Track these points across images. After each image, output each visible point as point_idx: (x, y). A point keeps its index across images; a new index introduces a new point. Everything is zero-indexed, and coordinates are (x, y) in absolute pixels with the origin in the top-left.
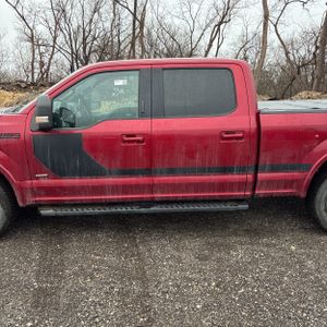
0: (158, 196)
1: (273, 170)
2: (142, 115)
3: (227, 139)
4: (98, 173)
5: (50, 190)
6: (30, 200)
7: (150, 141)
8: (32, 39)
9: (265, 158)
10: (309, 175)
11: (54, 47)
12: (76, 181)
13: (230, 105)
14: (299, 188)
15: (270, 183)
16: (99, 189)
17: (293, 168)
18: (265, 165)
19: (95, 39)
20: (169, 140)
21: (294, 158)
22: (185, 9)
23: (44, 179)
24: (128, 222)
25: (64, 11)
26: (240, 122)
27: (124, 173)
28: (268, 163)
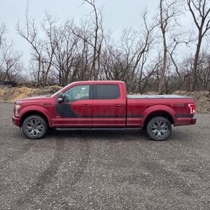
0: (94, 125)
1: (132, 117)
2: (90, 99)
3: (117, 107)
4: (75, 117)
5: (60, 122)
6: (53, 125)
7: (92, 107)
8: (39, 59)
9: (129, 113)
10: (144, 119)
11: (50, 63)
12: (69, 119)
13: (118, 96)
14: (141, 123)
15: (131, 122)
16: (75, 122)
19: (73, 59)
20: (98, 107)
21: (138, 113)
22: (124, 43)
23: (58, 119)
24: (84, 134)
25: (57, 44)
26: (121, 101)
27: (84, 117)
28: (130, 115)
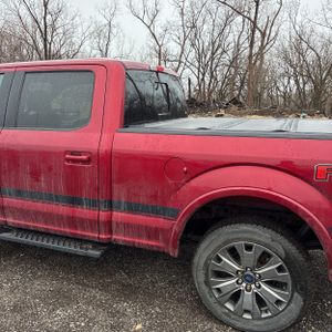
8: (159, 55)
14: (166, 241)
17: (156, 212)
18: (120, 202)
21: (155, 197)
28: (123, 200)
